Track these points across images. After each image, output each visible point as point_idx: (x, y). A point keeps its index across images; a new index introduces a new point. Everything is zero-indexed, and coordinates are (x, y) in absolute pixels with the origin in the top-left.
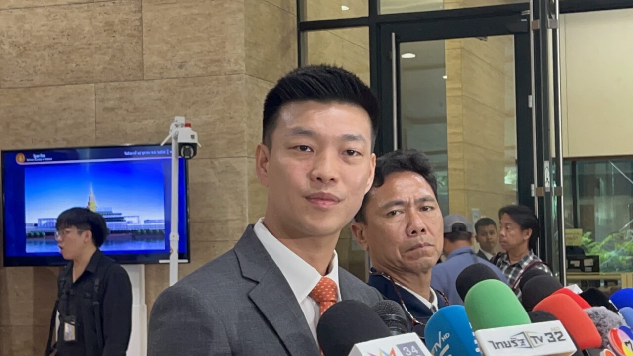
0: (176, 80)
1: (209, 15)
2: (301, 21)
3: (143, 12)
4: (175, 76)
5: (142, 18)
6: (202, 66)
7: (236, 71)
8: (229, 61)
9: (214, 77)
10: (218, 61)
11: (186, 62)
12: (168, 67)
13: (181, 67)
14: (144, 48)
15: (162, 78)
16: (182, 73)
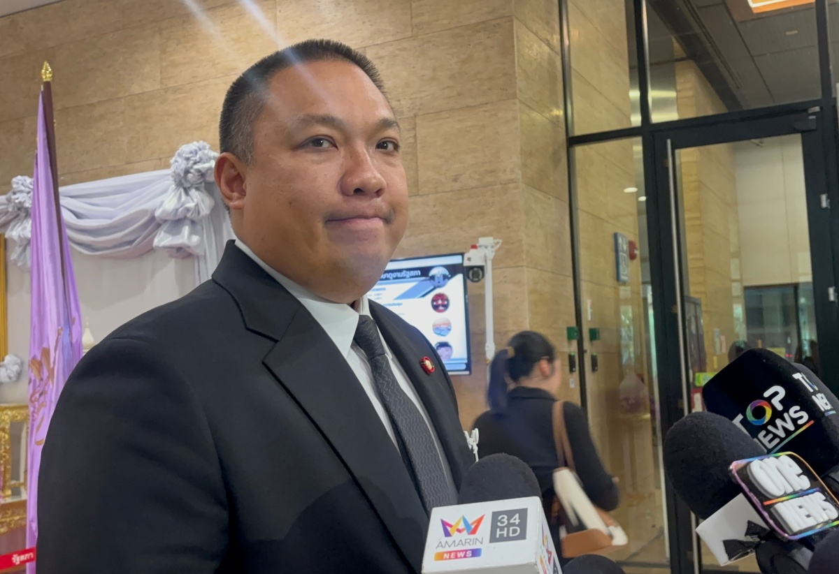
0: (451, 193)
1: (483, 126)
2: (571, 135)
3: (417, 129)
4: (449, 189)
5: (415, 135)
6: (477, 177)
7: (512, 180)
8: (505, 170)
9: (489, 188)
10: (493, 171)
11: (460, 175)
12: (443, 181)
13: (455, 180)
14: (419, 164)
15: (437, 193)
16: (457, 186)
